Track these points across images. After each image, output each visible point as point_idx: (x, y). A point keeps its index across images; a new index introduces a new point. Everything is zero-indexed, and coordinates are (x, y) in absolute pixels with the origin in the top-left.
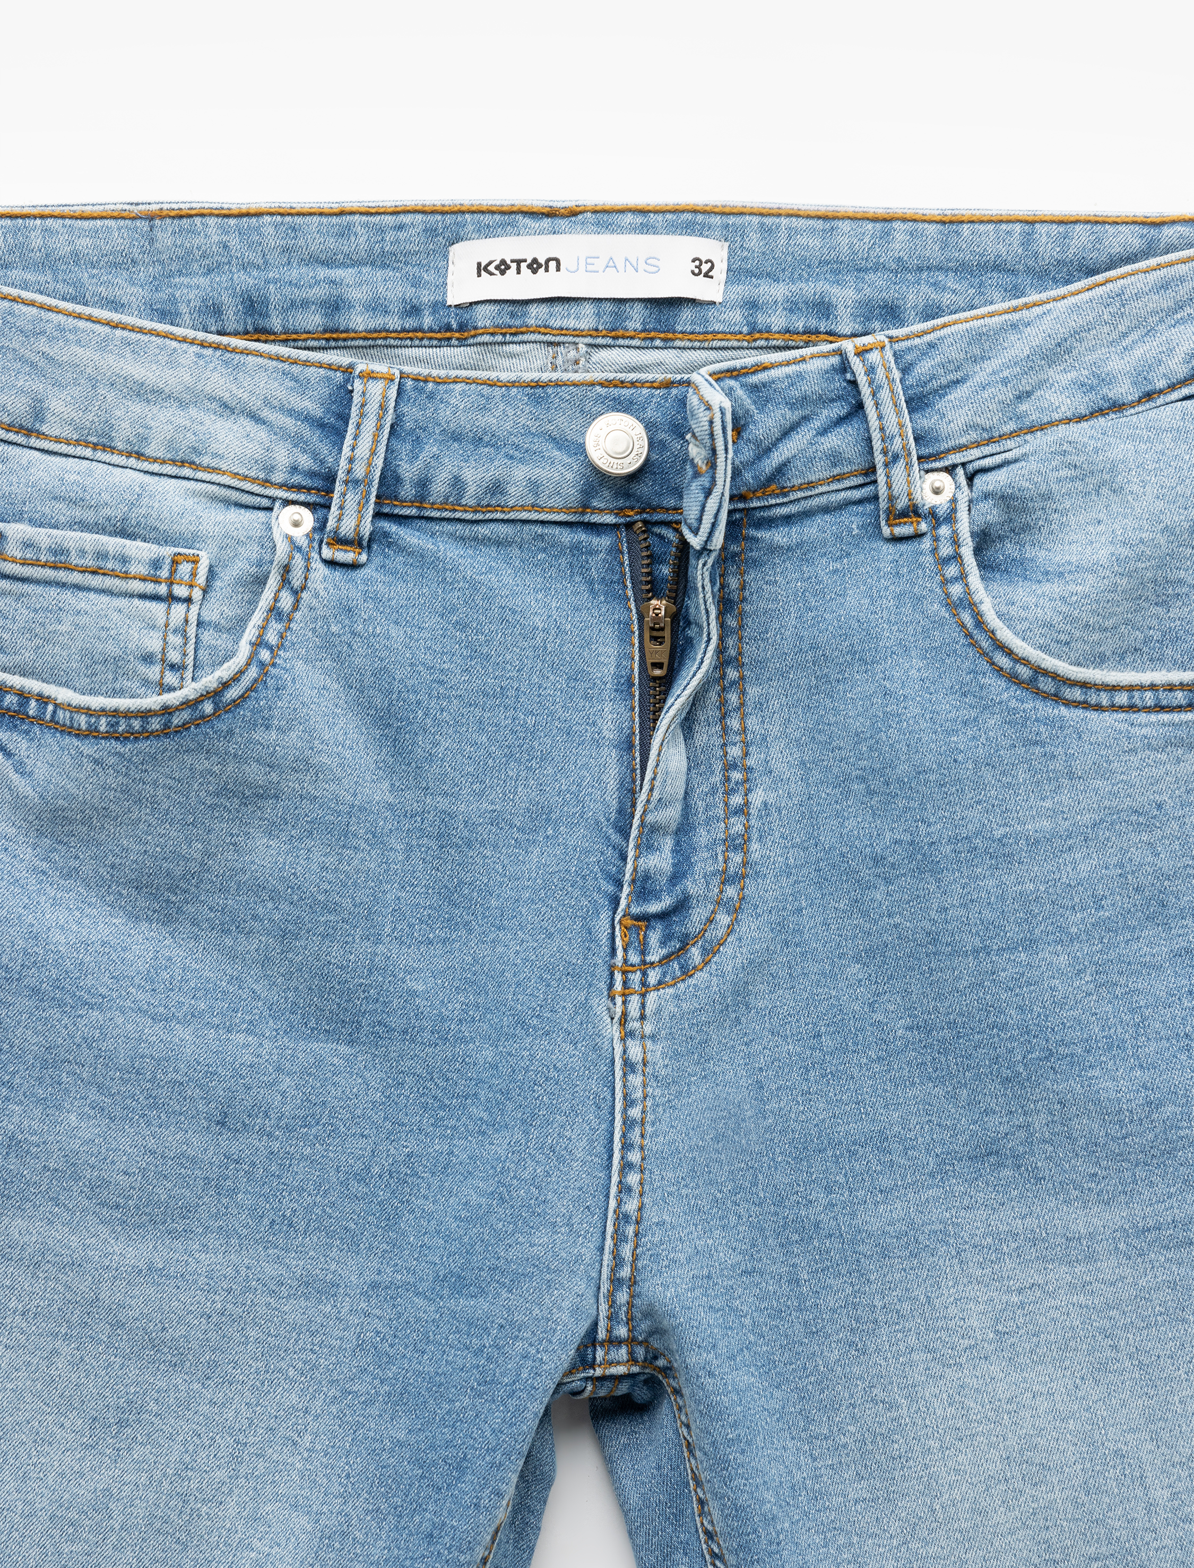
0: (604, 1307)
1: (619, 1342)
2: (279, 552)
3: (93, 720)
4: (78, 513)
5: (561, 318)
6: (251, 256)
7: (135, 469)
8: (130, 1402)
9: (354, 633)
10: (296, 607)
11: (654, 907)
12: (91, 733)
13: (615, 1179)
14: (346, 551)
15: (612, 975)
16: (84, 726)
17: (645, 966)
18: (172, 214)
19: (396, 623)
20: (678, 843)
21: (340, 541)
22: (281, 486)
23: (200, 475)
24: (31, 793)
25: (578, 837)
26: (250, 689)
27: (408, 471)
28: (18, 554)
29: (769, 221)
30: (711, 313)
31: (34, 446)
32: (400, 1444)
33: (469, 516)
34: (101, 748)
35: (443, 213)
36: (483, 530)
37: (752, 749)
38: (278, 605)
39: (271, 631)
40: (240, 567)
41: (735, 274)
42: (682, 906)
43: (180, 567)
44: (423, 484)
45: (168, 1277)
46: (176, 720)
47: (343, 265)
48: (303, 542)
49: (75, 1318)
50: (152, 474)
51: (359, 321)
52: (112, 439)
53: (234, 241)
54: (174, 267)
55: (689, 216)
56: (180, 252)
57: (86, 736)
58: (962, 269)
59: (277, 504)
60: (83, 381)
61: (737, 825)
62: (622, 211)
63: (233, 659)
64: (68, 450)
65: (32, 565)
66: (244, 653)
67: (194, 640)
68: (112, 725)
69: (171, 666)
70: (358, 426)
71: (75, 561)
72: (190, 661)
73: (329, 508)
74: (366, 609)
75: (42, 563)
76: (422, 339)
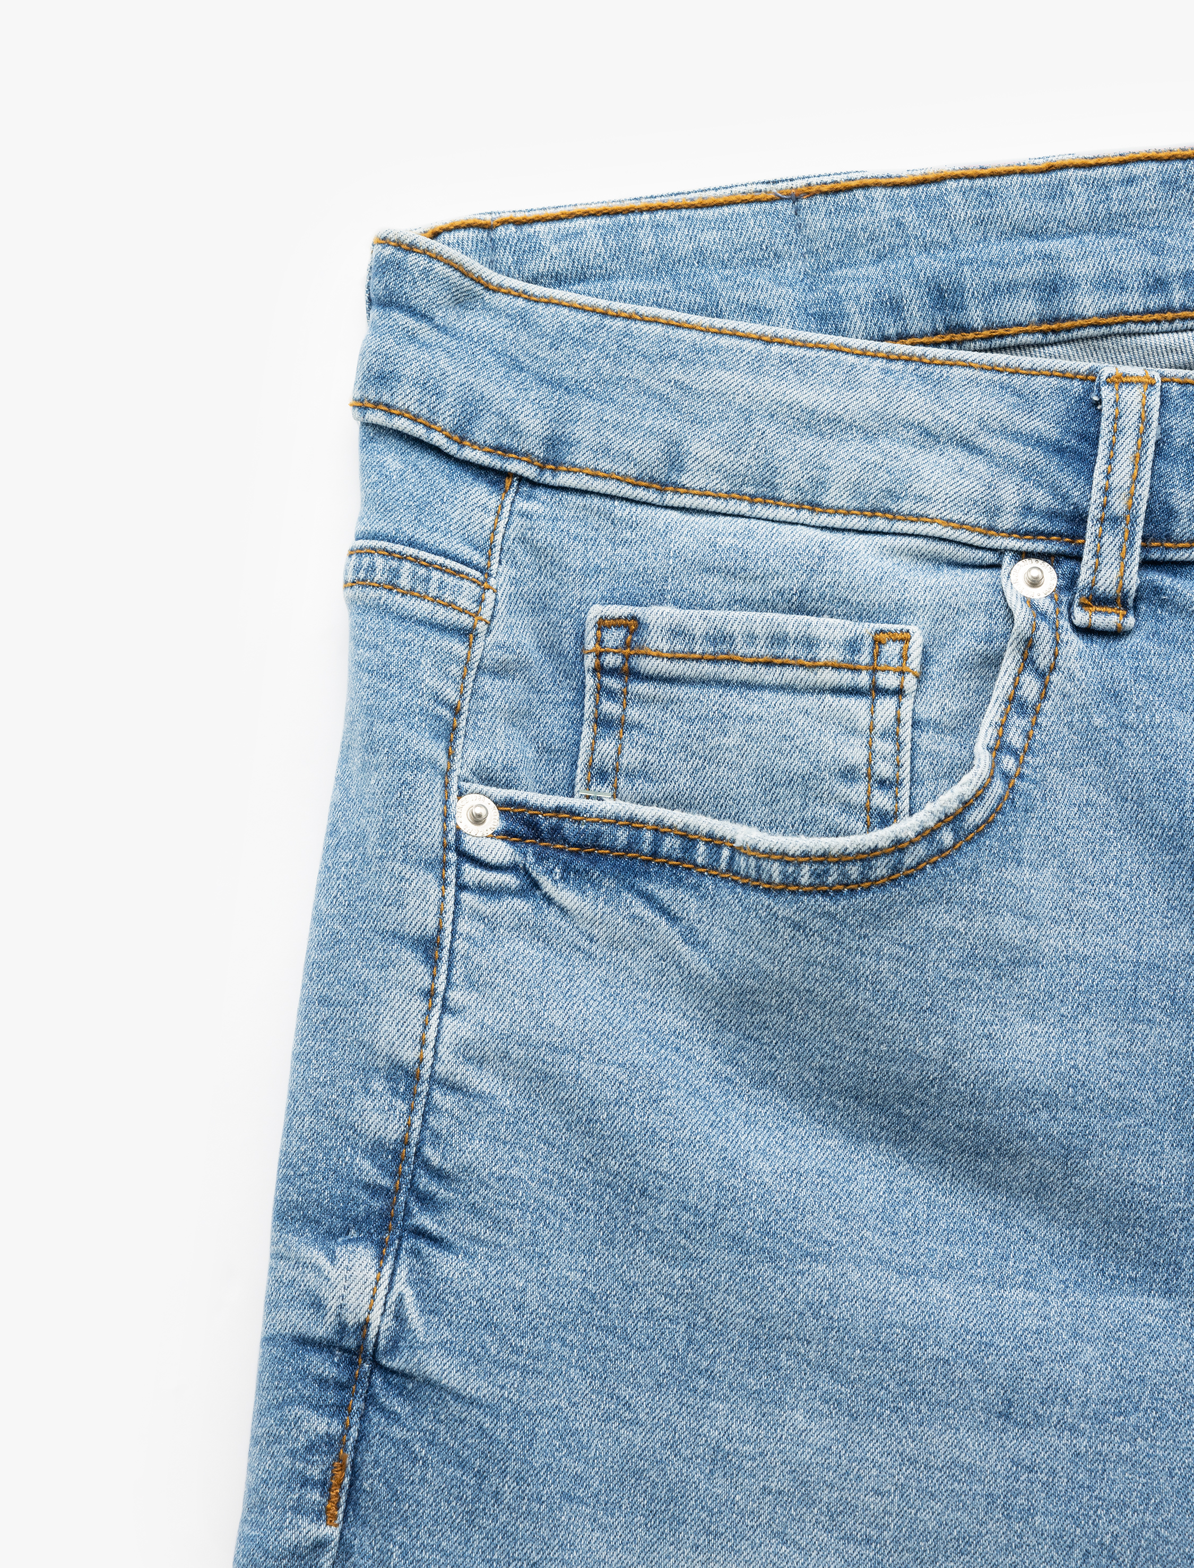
2: (1017, 623)
3: (791, 869)
4: (738, 588)
6: (934, 233)
7: (808, 526)
9: (1124, 726)
10: (1044, 696)
14: (1106, 613)
16: (777, 878)
18: (825, 188)
19: (1174, 706)
21: (1098, 601)
22: (1010, 533)
23: (899, 526)
24: (709, 971)
26: (995, 811)
28: (665, 646)
31: (670, 504)
34: (803, 907)
38: (1020, 693)
39: (1014, 729)
40: (964, 644)
43: (885, 648)
46: (909, 860)
47: (1057, 235)
48: (1047, 606)
50: (833, 529)
51: (1087, 303)
52: (775, 487)
53: (910, 217)
54: (832, 257)
56: (839, 237)
57: (781, 891)
59: (1007, 558)
60: (732, 414)
63: (972, 771)
64: (719, 505)
65: (684, 659)
66: (983, 759)
67: (909, 746)
68: (819, 876)
69: (882, 783)
70: (1112, 446)
71: (742, 649)
72: (905, 774)
73: (1079, 558)
74: (1139, 693)
75: (697, 656)
76: (1171, 321)
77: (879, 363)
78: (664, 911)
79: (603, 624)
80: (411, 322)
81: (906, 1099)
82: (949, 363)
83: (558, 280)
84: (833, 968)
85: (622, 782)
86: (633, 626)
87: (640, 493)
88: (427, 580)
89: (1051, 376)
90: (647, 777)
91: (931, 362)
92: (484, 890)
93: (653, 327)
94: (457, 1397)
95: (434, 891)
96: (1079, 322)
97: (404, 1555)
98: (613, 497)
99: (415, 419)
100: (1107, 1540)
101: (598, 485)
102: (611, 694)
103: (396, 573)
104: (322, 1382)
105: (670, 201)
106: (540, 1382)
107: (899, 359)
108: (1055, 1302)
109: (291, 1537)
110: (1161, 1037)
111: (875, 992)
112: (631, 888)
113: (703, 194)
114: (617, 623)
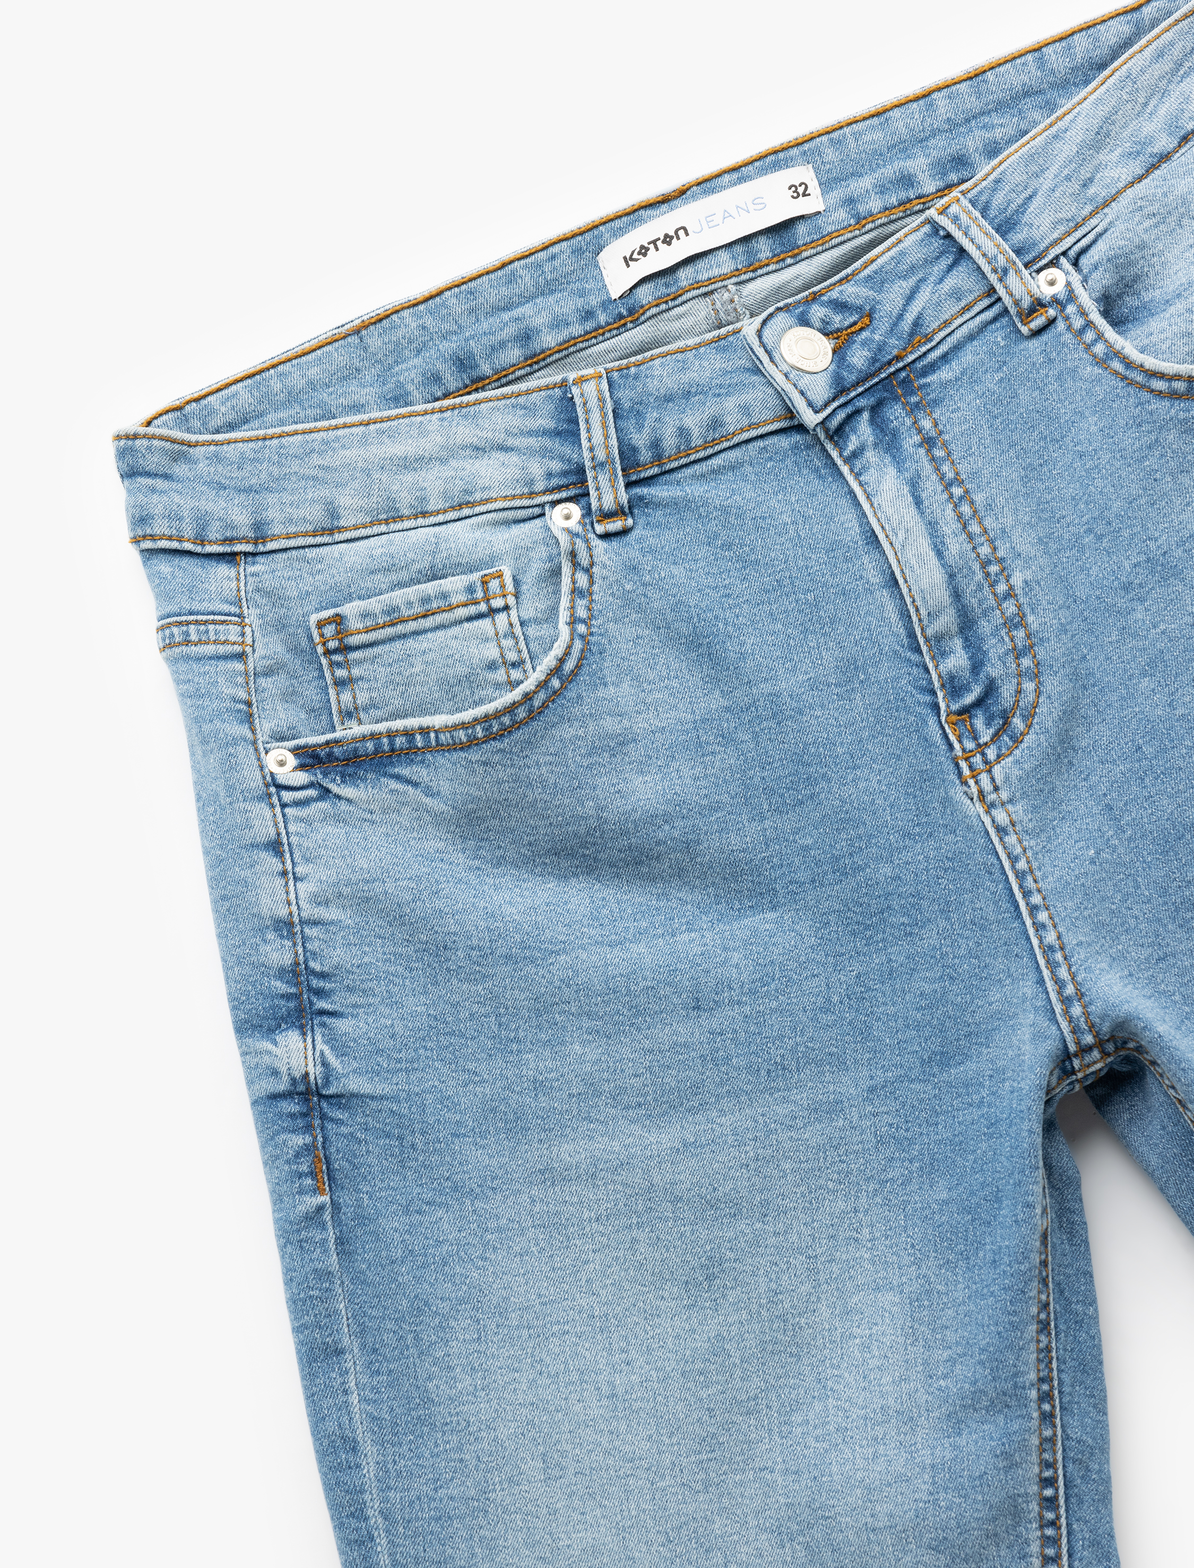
0: (1064, 1025)
1: (1090, 1049)
2: (562, 544)
3: (470, 731)
4: (394, 577)
5: (704, 270)
6: (446, 326)
7: (424, 527)
8: (710, 1258)
9: (645, 585)
10: (592, 582)
11: (969, 699)
12: (473, 743)
13: (1028, 922)
14: (614, 522)
15: (957, 765)
16: (464, 739)
17: (981, 748)
18: (373, 320)
19: (675, 563)
20: (966, 639)
21: (607, 516)
22: (544, 492)
23: (478, 509)
24: (445, 808)
25: (886, 670)
26: (580, 659)
27: (638, 441)
28: (360, 626)
29: (835, 135)
30: (820, 221)
31: (339, 540)
32: (946, 1202)
33: (702, 455)
34: (484, 751)
35: (581, 234)
36: (716, 462)
37: (998, 543)
38: (577, 585)
39: (579, 608)
40: (537, 567)
41: (826, 185)
42: (991, 689)
43: (490, 585)
44: (654, 445)
45: (702, 1146)
46: (537, 703)
47: (520, 304)
48: (579, 529)
49: (640, 1207)
50: (440, 524)
51: (549, 340)
52: (397, 510)
53: (429, 321)
54: (390, 360)
55: (771, 158)
56: (391, 347)
57: (469, 746)
58: (1000, 106)
59: (547, 508)
60: (358, 475)
61: (1010, 608)
62: (718, 175)
63: (559, 640)
64: (368, 531)
65: (374, 629)
66: (565, 632)
67: (522, 638)
68: (487, 729)
69: (514, 665)
70: (587, 421)
71: (406, 613)
72: (525, 655)
73: (588, 494)
74: (647, 562)
75: (381, 625)
76: (603, 334)
77: (436, 416)
78: (408, 782)
79: (320, 625)
80: (149, 481)
81: (584, 845)
82: (478, 402)
83: (231, 427)
84: (515, 781)
85: (362, 715)
86: (338, 620)
87: (319, 540)
88: (207, 632)
89: (541, 390)
90: (375, 706)
91: (467, 405)
92: (298, 803)
93: (295, 437)
94: (373, 1098)
95: (268, 813)
96: (548, 352)
97: (370, 1198)
98: (303, 547)
99: (170, 538)
100: (778, 1059)
101: (292, 543)
102: (339, 665)
103: (187, 634)
104: (292, 1116)
105: (284, 357)
106: (419, 1075)
107: (448, 409)
108: (708, 934)
109: (301, 1209)
110: (722, 760)
111: (544, 787)
112: (385, 775)
113: (302, 347)
114: (328, 621)
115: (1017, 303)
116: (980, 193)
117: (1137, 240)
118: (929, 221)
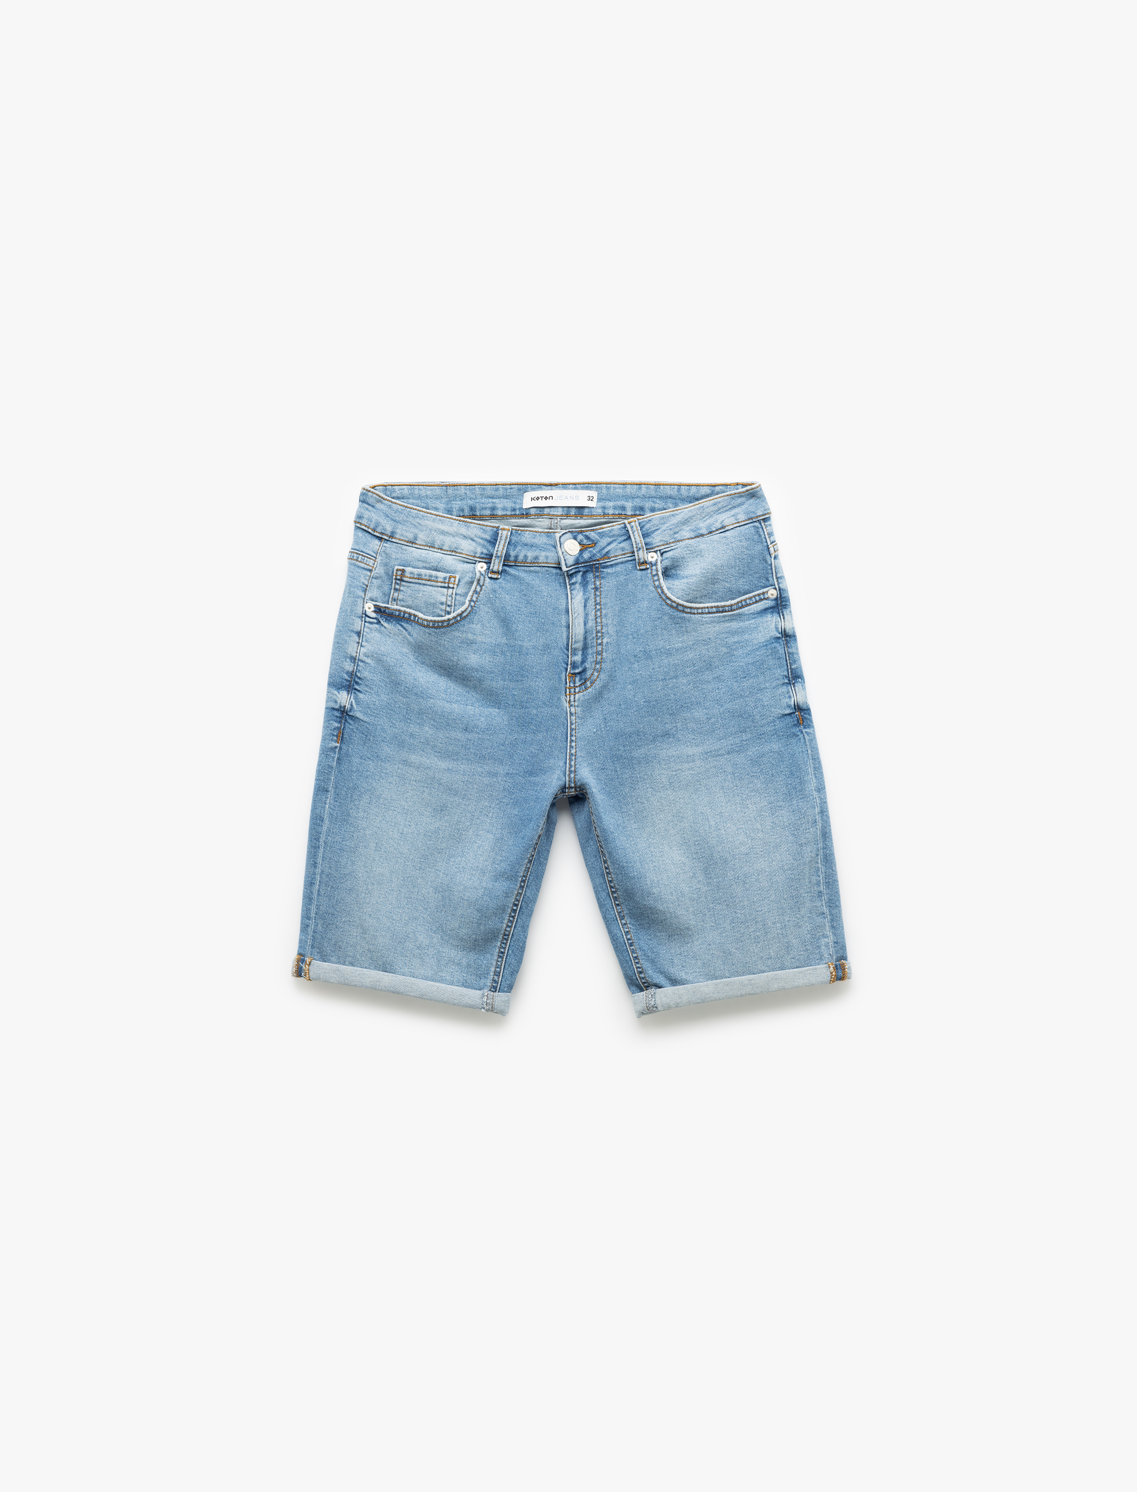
0: (567, 778)
1: (572, 788)
2: (477, 575)
3: (430, 623)
4: (424, 565)
5: (553, 511)
6: (472, 496)
7: (439, 553)
8: (444, 805)
9: (496, 597)
10: (481, 590)
11: (577, 671)
12: (428, 626)
13: (569, 744)
14: (495, 574)
15: (566, 690)
17: (575, 687)
19: (507, 594)
20: (583, 652)
21: (493, 572)
22: (478, 557)
23: (457, 554)
24: (413, 641)
25: (556, 652)
26: (469, 613)
27: (512, 553)
28: (409, 576)
29: (608, 485)
30: (593, 510)
31: (413, 547)
32: (516, 815)
33: (528, 565)
35: (522, 485)
36: (532, 569)
37: (604, 627)
38: (476, 590)
39: (474, 597)
40: (467, 579)
41: (599, 500)
42: (584, 670)
43: (452, 579)
44: (516, 557)
45: (453, 771)
46: (451, 623)
47: (496, 498)
48: (483, 573)
49: (429, 782)
50: (445, 554)
51: (500, 513)
52: (434, 545)
53: (468, 492)
54: (452, 499)
55: (587, 485)
56: (454, 495)
57: (426, 627)
58: (661, 498)
59: (476, 562)
60: (428, 530)
61: (600, 648)
62: (569, 484)
63: (465, 605)
64: (423, 548)
65: (413, 578)
66: (467, 603)
67: (454, 599)
68: (434, 625)
69: (448, 606)
70: (500, 542)
71: (424, 577)
72: (453, 604)
73: (491, 563)
74: (499, 590)
75: (415, 578)
76: (515, 517)
77: (457, 521)
78: (405, 628)
79: (397, 570)
80: (367, 506)
82: (471, 523)
84: (436, 643)
85: (398, 602)
86: (403, 571)
87: (408, 544)
88: (364, 559)
89: (489, 527)
90: (403, 601)
91: (467, 522)
92: (370, 623)
93: (413, 510)
94: (362, 721)
95: (360, 623)
96: (497, 516)
97: (352, 750)
98: (403, 544)
99: (366, 526)
100: (484, 754)
101: (400, 542)
102: (398, 584)
103: (358, 558)
104: (337, 717)
106: (378, 719)
107: (462, 521)
109: (330, 745)
110: (499, 659)
111: (443, 648)
112: (398, 624)
114: (400, 570)
115: (639, 559)
116: (643, 521)
117: (682, 556)
118: (624, 523)
